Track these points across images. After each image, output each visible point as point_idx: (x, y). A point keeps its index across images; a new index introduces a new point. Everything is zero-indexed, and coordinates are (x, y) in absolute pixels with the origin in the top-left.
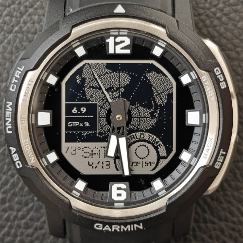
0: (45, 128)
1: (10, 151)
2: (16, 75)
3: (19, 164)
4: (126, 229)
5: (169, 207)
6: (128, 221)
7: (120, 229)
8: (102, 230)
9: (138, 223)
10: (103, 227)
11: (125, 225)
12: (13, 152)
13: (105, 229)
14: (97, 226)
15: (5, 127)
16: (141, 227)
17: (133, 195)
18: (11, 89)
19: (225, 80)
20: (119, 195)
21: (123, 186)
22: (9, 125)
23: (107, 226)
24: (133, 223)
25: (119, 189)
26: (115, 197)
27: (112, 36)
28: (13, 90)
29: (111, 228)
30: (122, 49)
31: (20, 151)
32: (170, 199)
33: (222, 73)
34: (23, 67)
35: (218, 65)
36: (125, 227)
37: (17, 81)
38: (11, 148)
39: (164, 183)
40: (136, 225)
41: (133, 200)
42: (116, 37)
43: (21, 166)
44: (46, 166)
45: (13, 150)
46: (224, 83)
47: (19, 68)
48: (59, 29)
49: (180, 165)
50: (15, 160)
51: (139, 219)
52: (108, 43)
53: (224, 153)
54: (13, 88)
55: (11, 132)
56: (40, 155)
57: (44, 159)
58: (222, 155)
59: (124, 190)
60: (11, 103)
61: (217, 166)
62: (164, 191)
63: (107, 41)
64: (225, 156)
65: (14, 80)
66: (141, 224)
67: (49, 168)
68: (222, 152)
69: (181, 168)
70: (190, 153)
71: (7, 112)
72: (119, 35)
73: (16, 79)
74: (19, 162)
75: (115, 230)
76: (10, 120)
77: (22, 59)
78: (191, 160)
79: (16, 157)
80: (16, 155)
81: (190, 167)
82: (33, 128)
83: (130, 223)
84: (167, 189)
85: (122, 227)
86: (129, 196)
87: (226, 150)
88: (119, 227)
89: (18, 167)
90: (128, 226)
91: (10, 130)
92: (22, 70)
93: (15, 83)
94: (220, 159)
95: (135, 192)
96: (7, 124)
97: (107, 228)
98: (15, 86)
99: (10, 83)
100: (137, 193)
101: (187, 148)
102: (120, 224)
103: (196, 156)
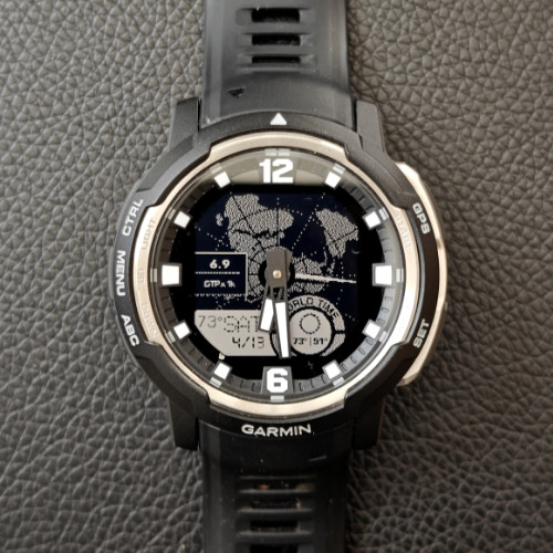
0: (172, 288)
1: (122, 321)
2: (131, 213)
3: (134, 340)
4: (286, 434)
5: (348, 401)
6: (290, 421)
7: (278, 433)
8: (253, 435)
9: (304, 424)
10: (255, 430)
11: (286, 426)
12: (126, 323)
13: (257, 433)
14: (247, 429)
15: (115, 286)
16: (309, 431)
17: (297, 385)
18: (124, 233)
19: (428, 221)
20: (277, 385)
21: (283, 371)
22: (121, 285)
23: (261, 428)
24: (298, 424)
25: (277, 376)
26: (271, 388)
27: (268, 157)
28: (128, 234)
29: (266, 432)
30: (282, 176)
31: (137, 322)
32: (349, 390)
33: (424, 211)
34: (142, 201)
35: (418, 200)
36: (286, 430)
37: (132, 221)
38: (123, 317)
39: (342, 368)
40: (301, 428)
41: (298, 392)
42: (273, 159)
43: (138, 342)
44: (174, 343)
45: (127, 319)
46: (427, 225)
47: (135, 203)
48: (192, 148)
49: (364, 342)
50: (129, 334)
51: (306, 419)
52: (262, 168)
53: (427, 325)
54: (127, 231)
55: (123, 294)
56: (165, 326)
57: (170, 333)
58: (424, 328)
59: (285, 377)
60: (124, 253)
61: (417, 344)
62: (342, 379)
63: (261, 164)
64: (428, 329)
65: (128, 220)
66: (309, 426)
67: (178, 345)
68: (424, 324)
69: (365, 347)
70: (378, 324)
71: (118, 266)
72: (278, 157)
73: (131, 218)
74: (136, 337)
75: (272, 435)
76: (122, 277)
77: (139, 190)
78: (379, 335)
79: (130, 330)
80: (131, 326)
81: (378, 345)
82: (156, 289)
83: (293, 425)
84: (345, 377)
85: (282, 430)
86: (292, 386)
87: (430, 321)
88: (277, 430)
89: (133, 344)
90: (291, 429)
91: (121, 290)
92: (139, 205)
93: (129, 224)
94: (421, 334)
95: (300, 381)
96: (118, 282)
97: (260, 431)
98: (130, 228)
99: (122, 224)
100: (303, 382)
101: (374, 318)
102: (278, 426)
103: (386, 330)
